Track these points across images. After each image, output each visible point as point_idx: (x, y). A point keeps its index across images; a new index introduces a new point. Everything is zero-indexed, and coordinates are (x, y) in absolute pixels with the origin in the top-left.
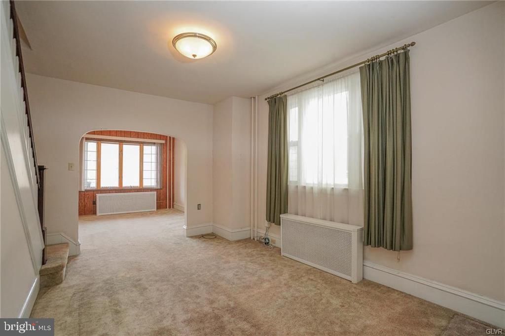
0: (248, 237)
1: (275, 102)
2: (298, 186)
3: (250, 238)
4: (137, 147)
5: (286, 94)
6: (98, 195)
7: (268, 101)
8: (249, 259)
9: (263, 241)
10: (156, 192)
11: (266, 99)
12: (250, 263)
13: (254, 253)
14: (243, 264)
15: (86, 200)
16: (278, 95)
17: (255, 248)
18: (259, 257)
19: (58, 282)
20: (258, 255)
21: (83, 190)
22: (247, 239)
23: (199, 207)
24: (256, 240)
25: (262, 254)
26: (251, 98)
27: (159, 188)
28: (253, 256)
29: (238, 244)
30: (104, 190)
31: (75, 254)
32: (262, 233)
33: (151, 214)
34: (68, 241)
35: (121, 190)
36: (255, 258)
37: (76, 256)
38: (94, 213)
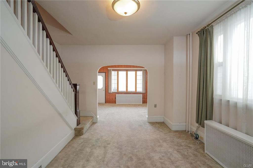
0: (185, 129)
1: (203, 34)
2: (222, 100)
3: (186, 130)
4: (134, 72)
5: (212, 24)
6: (117, 95)
7: (198, 34)
8: (176, 148)
9: (195, 135)
10: (142, 95)
11: (197, 33)
12: (176, 152)
13: (183, 144)
14: (170, 150)
15: (113, 97)
16: (206, 27)
17: (186, 140)
18: (185, 148)
19: (81, 135)
20: (185, 146)
21: (111, 92)
22: (183, 131)
23: (155, 106)
24: (189, 133)
25: (189, 147)
26: (187, 35)
27: (144, 93)
28: (181, 146)
29: (175, 134)
30: (120, 93)
31: (96, 122)
32: (194, 129)
33: (139, 105)
34: (93, 116)
35: (127, 93)
36: (181, 148)
37: (95, 123)
38: (116, 103)
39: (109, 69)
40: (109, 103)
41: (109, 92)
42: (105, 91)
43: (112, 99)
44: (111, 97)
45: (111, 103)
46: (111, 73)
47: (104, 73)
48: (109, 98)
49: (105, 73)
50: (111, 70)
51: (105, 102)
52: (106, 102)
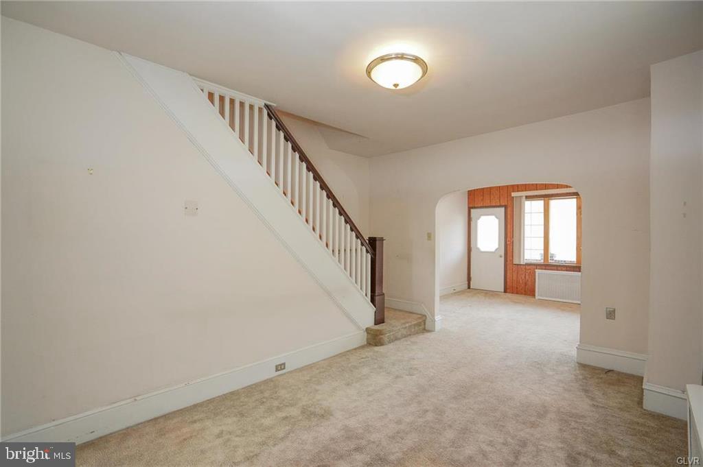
6: (538, 271)
15: (527, 277)
19: (378, 344)
21: (523, 263)
23: (611, 314)
31: (430, 329)
34: (426, 315)
37: (428, 331)
38: (534, 295)
39: (513, 194)
40: (517, 293)
41: (516, 261)
42: (503, 258)
43: (526, 284)
44: (523, 278)
45: (522, 294)
46: (521, 208)
47: (503, 209)
48: (515, 278)
49: (506, 207)
50: (521, 197)
51: (503, 291)
52: (508, 290)
